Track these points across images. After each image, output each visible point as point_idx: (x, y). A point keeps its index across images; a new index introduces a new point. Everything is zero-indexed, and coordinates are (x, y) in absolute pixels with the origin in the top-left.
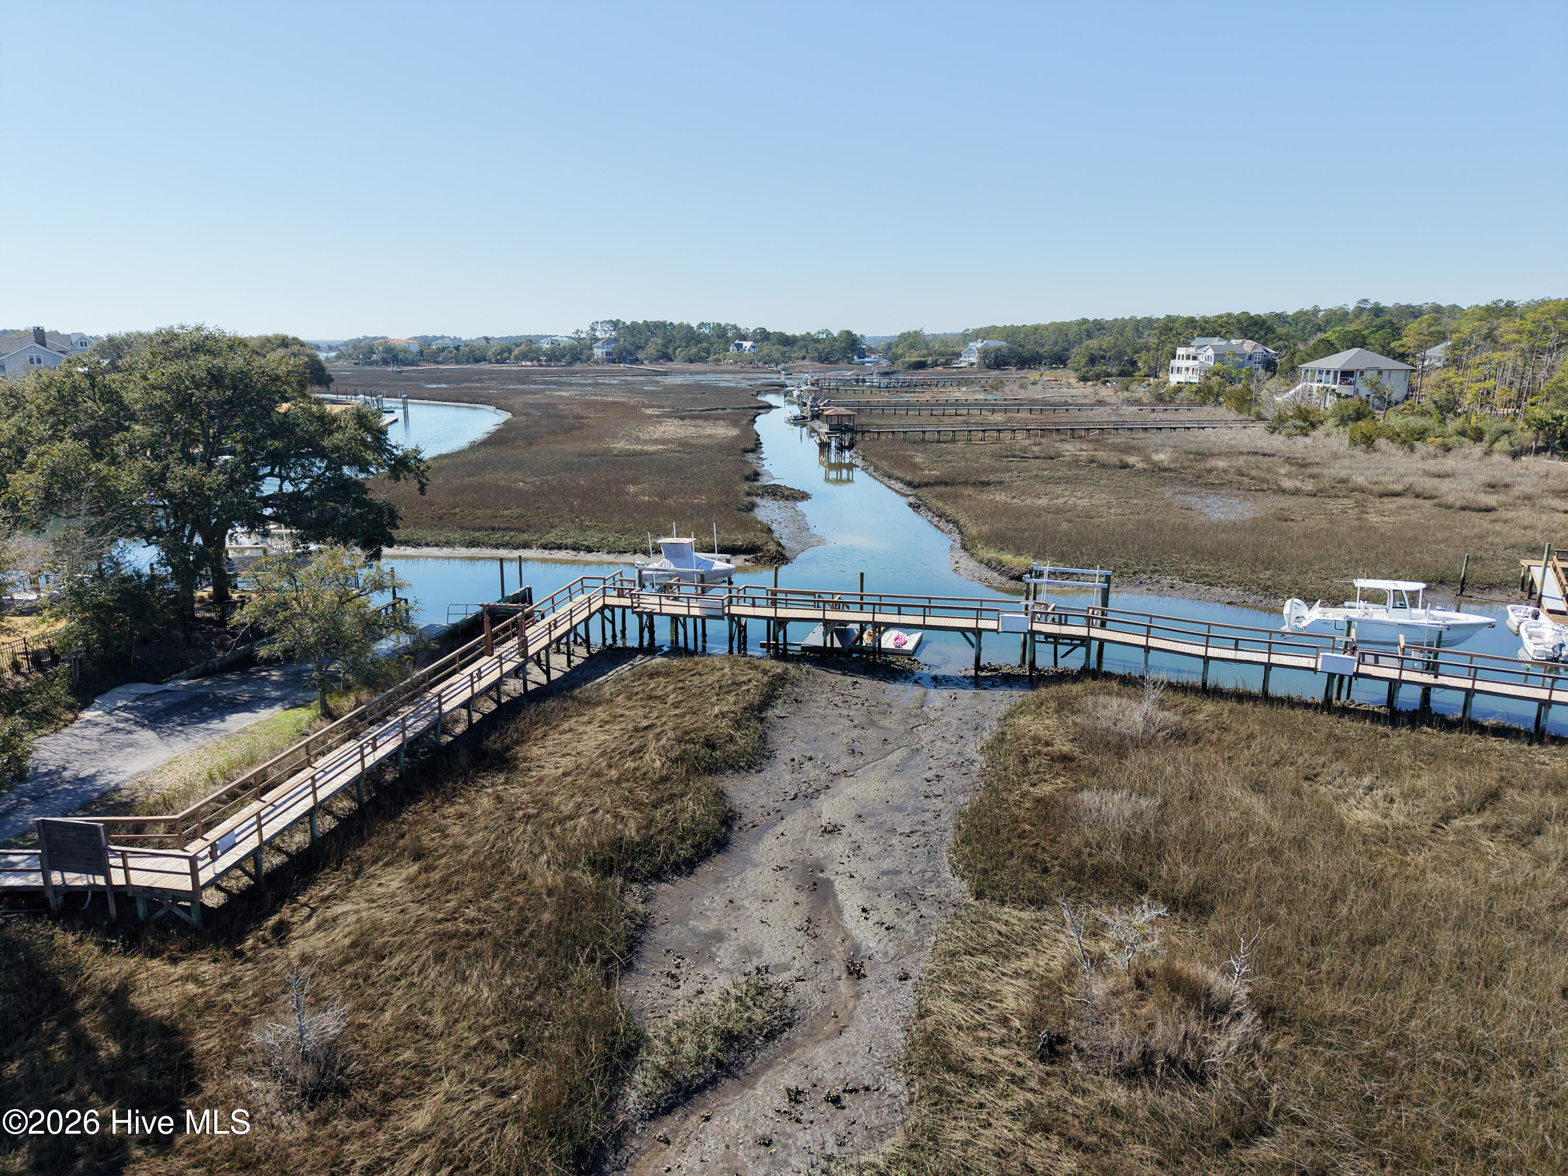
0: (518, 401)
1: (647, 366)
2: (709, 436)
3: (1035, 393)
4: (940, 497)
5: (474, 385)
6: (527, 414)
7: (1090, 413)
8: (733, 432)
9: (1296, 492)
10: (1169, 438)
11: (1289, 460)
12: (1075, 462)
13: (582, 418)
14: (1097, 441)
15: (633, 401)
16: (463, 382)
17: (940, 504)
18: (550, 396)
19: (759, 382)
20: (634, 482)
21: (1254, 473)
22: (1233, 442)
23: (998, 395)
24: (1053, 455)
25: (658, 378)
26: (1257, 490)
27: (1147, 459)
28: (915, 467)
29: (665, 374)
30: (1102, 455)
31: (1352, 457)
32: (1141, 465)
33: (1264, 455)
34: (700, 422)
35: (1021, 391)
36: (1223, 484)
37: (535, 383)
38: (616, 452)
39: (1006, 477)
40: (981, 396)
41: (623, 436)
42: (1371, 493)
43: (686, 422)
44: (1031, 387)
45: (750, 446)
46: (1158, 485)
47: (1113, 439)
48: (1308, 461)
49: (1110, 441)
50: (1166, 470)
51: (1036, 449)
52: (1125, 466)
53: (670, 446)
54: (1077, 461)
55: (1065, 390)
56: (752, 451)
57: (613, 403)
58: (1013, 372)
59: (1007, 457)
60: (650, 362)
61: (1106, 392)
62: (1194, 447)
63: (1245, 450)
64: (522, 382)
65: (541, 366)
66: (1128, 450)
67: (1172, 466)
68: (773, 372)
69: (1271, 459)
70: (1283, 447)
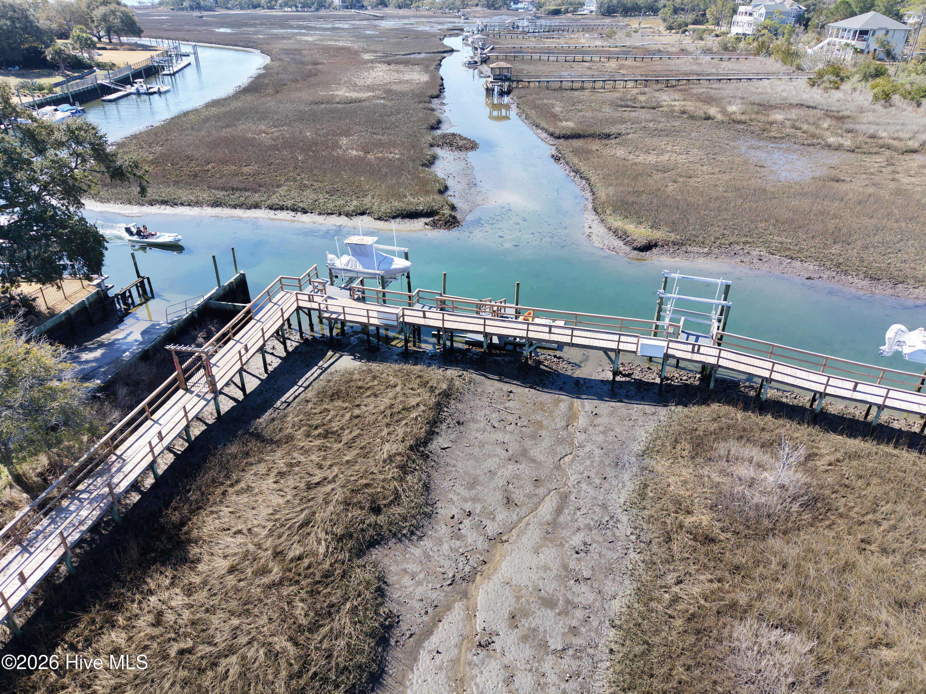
0: (277, 46)
1: (370, 12)
2: (407, 82)
3: (636, 41)
4: (575, 152)
5: (249, 29)
6: (280, 59)
7: (678, 62)
8: (425, 78)
9: (838, 148)
10: (738, 89)
11: (828, 114)
12: (671, 114)
13: (318, 64)
14: (685, 90)
15: (356, 46)
16: (242, 26)
17: (576, 160)
18: (300, 42)
19: (445, 27)
20: (347, 133)
21: (805, 127)
22: (785, 94)
23: (611, 42)
24: (654, 105)
25: (376, 23)
26: (809, 145)
27: (724, 112)
28: (555, 117)
29: (382, 18)
30: (690, 106)
31: (874, 111)
32: (719, 117)
33: (808, 107)
34: (402, 67)
35: (628, 39)
36: (782, 138)
37: (291, 27)
38: (337, 100)
39: (622, 128)
40: (599, 43)
41: (345, 82)
42: (896, 150)
43: (392, 67)
44: (634, 34)
45: (435, 92)
46: (735, 139)
47: (697, 90)
48: (841, 114)
49: (695, 91)
50: (739, 122)
51: (642, 98)
52: (708, 118)
53: (377, 92)
54: (672, 111)
55: (657, 38)
56: (437, 97)
57: (343, 48)
58: (621, 21)
59: (622, 106)
60: (372, 8)
61: (687, 41)
62: (756, 99)
63: (794, 102)
64: (282, 27)
65: (298, 11)
66: (709, 100)
67: (743, 118)
68: (455, 17)
69: (815, 111)
70: (823, 101)
